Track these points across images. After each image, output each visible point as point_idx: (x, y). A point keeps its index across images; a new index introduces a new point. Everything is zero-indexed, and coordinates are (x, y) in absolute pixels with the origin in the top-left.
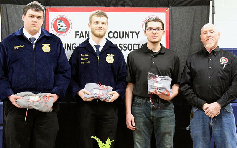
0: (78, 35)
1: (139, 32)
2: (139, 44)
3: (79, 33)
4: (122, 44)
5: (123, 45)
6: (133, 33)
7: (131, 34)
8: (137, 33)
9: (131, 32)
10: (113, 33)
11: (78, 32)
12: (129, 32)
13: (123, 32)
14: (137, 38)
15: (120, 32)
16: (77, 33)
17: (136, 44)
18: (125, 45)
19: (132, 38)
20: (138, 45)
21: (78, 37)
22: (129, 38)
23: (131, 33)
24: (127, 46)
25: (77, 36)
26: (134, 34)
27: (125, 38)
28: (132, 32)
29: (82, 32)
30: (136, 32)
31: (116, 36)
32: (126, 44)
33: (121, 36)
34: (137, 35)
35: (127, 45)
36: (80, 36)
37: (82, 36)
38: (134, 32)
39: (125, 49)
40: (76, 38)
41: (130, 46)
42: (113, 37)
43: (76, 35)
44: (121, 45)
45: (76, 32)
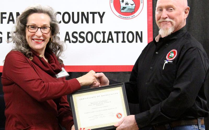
0: (5, 18)
1: (104, 13)
2: (104, 33)
3: (7, 16)
4: (76, 33)
5: (78, 33)
6: (95, 15)
7: (91, 16)
8: (101, 14)
9: (91, 13)
10: (62, 14)
11: (5, 13)
12: (88, 13)
13: (78, 13)
14: (101, 22)
15: (73, 13)
16: (4, 15)
17: (99, 32)
18: (82, 35)
19: (93, 22)
20: (102, 34)
21: (5, 21)
22: (87, 22)
24: (84, 35)
26: (97, 16)
27: (82, 22)
28: (93, 13)
29: (11, 14)
30: (99, 13)
31: (66, 19)
32: (83, 33)
33: (76, 20)
34: (101, 17)
35: (86, 33)
36: (9, 20)
37: (11, 20)
38: (96, 13)
39: (82, 40)
40: (2, 23)
41: (89, 35)
42: (62, 22)
43: (2, 18)
44: (75, 35)
45: (2, 13)
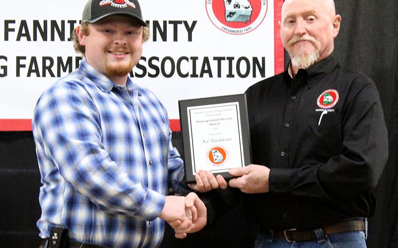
0: (13, 30)
1: (194, 23)
2: (194, 59)
3: (16, 26)
4: (144, 59)
5: (147, 60)
6: (178, 25)
7: (170, 28)
8: (190, 25)
9: (170, 22)
11: (13, 22)
12: (165, 22)
14: (190, 39)
16: (11, 26)
17: (187, 59)
18: (154, 62)
19: (175, 39)
20: (191, 61)
21: (13, 36)
22: (164, 38)
23: (172, 25)
24: (158, 64)
25: (10, 33)
26: (181, 28)
27: (155, 39)
28: (175, 23)
29: (24, 23)
30: (186, 23)
32: (157, 59)
34: (190, 30)
35: (161, 60)
36: (20, 35)
37: (24, 35)
38: (180, 22)
39: (153, 72)
40: (6, 38)
41: (168, 64)
43: (7, 30)
44: (141, 62)
45: (7, 22)
